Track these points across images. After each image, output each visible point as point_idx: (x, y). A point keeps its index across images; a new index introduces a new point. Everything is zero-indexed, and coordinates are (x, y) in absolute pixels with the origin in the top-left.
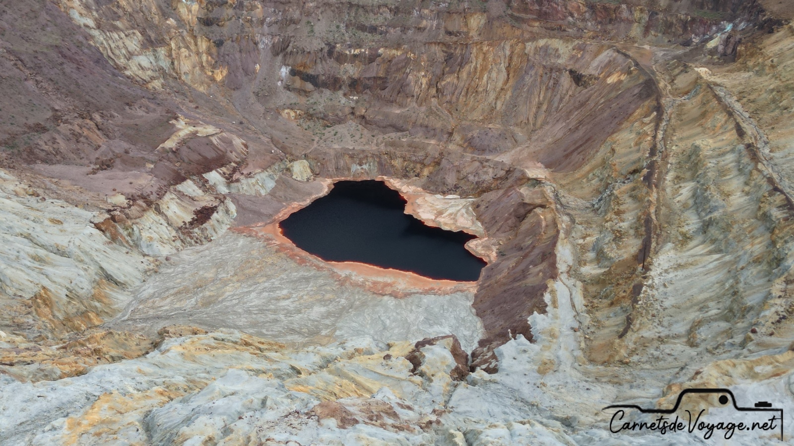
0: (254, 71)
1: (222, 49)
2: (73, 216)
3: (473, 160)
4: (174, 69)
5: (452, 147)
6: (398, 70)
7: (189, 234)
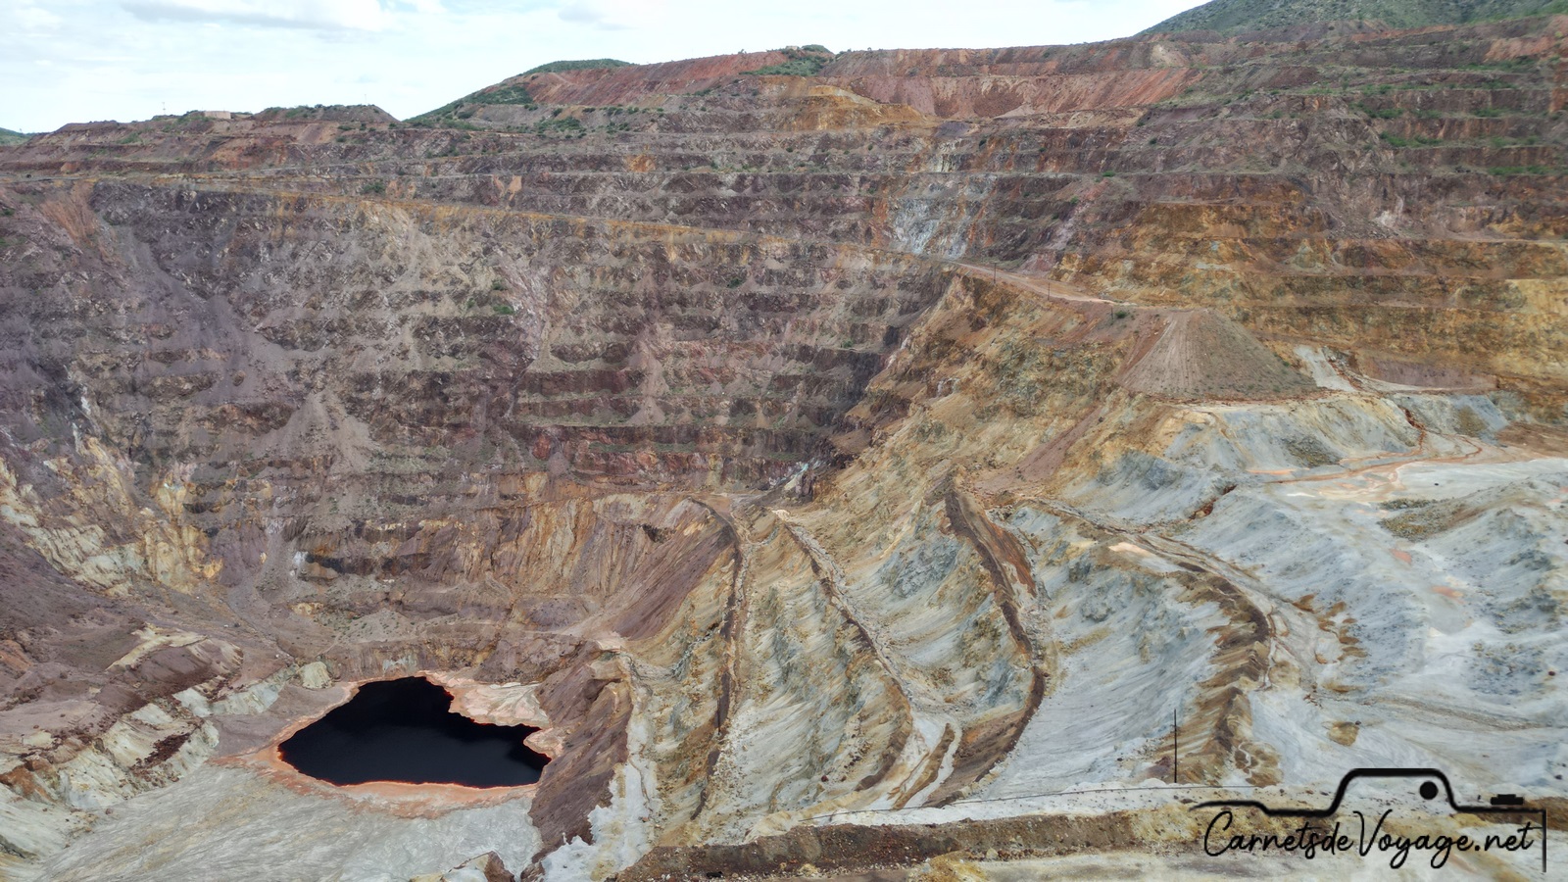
0: (259, 562)
1: (216, 539)
3: (537, 638)
4: (147, 569)
5: (510, 625)
6: (444, 543)
7: (148, 774)
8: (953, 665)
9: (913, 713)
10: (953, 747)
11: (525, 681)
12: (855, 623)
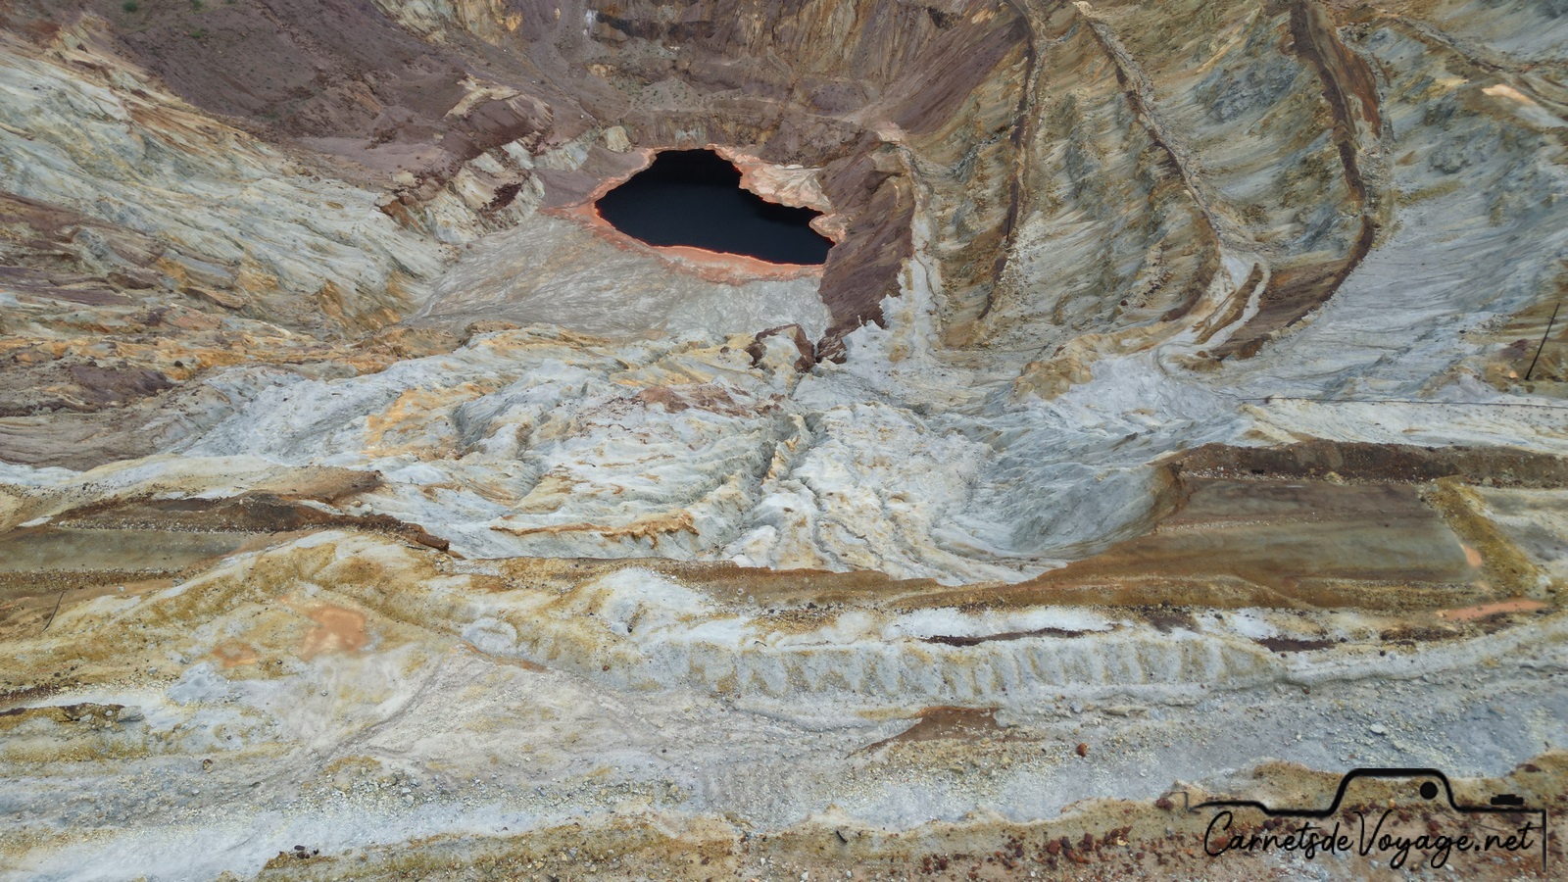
0: (554, 18)
2: (355, 198)
3: (818, 122)
4: (457, 17)
5: (792, 106)
6: (726, 12)
7: (491, 217)
8: (1268, 203)
9: (1220, 249)
10: (1260, 288)
11: (808, 164)
12: (1164, 146)
